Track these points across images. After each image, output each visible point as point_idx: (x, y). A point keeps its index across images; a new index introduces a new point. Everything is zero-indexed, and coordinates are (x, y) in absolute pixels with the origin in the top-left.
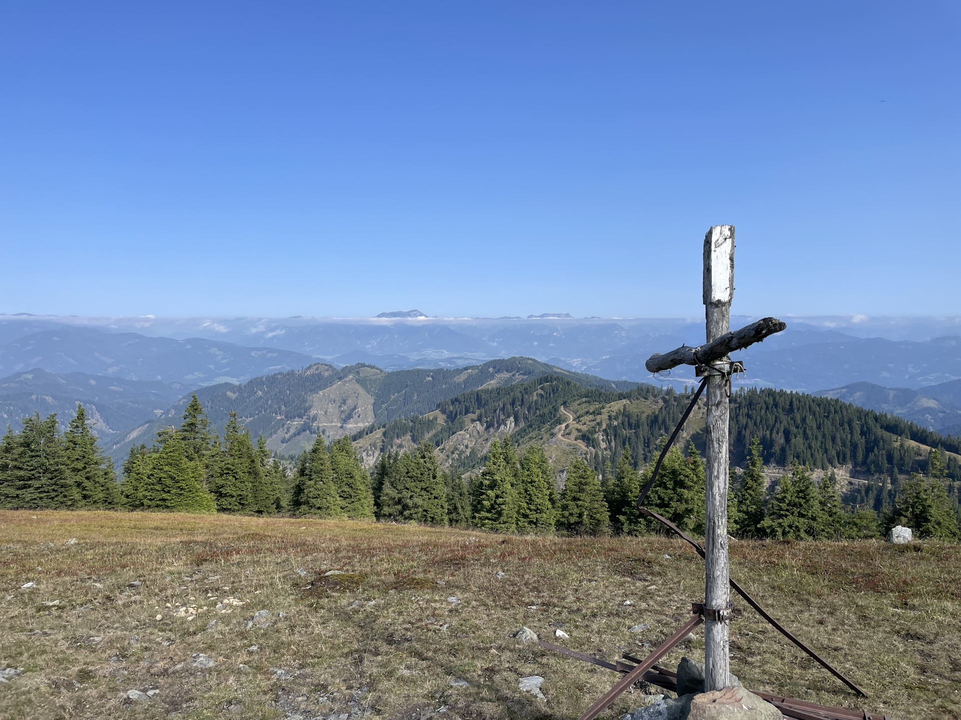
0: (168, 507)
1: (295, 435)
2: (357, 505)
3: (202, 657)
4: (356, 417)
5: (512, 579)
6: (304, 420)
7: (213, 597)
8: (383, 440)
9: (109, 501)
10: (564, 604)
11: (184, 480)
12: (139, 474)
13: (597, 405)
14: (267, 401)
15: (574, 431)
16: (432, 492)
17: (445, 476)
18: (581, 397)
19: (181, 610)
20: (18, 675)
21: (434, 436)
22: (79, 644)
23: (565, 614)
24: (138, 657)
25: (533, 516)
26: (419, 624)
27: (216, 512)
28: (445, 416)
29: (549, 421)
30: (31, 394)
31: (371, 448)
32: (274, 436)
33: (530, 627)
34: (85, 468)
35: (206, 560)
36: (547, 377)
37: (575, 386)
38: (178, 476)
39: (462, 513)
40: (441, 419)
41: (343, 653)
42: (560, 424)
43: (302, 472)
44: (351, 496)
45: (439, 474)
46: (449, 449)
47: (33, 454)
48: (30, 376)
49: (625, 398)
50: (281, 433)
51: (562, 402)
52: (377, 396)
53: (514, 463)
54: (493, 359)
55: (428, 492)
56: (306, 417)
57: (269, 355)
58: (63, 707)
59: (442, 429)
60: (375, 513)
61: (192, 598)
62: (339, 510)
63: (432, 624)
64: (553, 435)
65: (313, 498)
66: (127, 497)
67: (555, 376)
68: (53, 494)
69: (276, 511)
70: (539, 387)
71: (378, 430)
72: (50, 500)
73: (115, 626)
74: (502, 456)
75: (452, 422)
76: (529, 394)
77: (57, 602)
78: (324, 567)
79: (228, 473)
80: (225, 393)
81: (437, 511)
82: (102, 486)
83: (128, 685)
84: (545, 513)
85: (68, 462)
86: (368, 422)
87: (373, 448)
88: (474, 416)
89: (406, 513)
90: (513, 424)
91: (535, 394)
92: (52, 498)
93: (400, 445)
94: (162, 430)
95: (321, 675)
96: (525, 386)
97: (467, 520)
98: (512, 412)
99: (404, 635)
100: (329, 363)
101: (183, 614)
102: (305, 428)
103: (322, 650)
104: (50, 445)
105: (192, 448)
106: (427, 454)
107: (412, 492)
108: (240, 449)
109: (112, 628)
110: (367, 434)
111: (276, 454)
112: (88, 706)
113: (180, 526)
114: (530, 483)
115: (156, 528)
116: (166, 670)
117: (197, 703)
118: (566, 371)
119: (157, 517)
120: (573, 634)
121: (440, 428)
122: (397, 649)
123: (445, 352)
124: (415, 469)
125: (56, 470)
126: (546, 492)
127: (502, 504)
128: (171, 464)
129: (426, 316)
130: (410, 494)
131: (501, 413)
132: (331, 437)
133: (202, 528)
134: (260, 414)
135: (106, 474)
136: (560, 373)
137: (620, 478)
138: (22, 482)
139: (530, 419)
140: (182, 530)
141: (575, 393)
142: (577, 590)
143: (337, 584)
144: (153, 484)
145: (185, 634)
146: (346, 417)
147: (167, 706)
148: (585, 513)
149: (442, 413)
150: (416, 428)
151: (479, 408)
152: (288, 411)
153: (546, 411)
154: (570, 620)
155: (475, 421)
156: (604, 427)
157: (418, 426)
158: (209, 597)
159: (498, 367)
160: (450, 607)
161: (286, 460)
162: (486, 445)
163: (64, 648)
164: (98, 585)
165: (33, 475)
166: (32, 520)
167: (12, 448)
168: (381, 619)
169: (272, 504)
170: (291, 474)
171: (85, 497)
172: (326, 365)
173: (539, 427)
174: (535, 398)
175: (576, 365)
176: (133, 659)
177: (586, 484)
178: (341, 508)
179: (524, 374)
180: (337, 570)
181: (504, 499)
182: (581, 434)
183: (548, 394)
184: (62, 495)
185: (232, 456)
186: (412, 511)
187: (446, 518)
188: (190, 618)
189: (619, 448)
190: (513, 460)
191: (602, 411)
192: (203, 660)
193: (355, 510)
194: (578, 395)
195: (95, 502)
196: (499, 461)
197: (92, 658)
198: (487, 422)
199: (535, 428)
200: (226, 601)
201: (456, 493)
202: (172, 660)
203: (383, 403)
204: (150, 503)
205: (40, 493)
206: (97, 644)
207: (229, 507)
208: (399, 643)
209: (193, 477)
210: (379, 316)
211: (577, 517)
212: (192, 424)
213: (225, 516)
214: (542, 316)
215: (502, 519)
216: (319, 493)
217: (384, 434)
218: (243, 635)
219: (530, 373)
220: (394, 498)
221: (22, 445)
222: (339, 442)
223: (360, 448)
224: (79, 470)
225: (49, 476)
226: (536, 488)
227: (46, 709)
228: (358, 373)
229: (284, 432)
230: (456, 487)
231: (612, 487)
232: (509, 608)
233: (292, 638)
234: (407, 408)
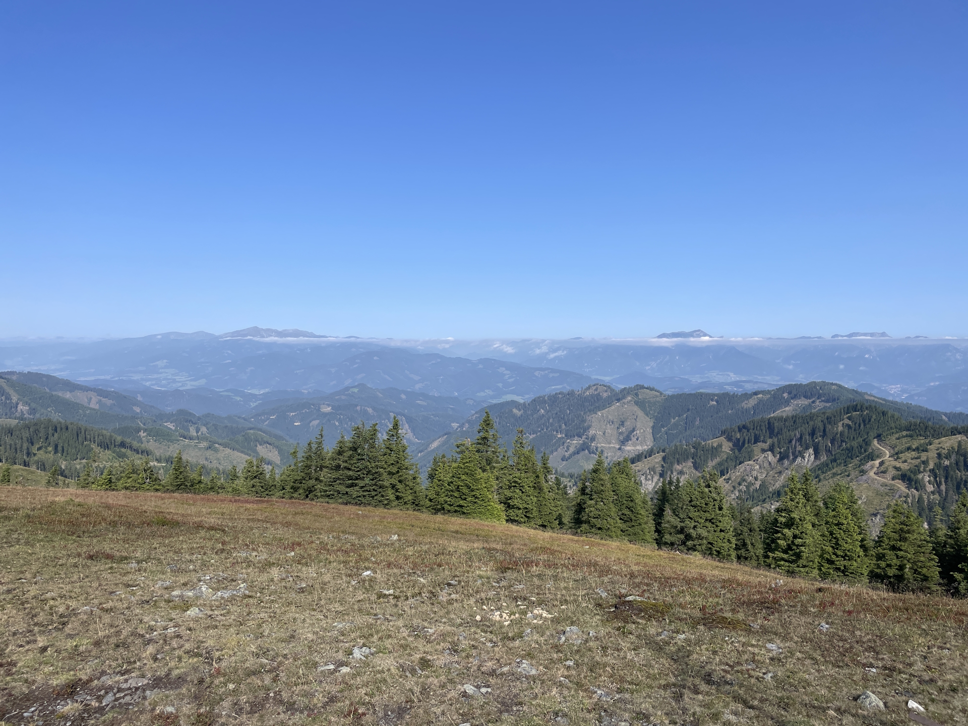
0: (464, 513)
1: (574, 454)
2: (637, 529)
3: (525, 664)
4: (634, 439)
5: (840, 633)
6: (583, 439)
7: (522, 605)
8: (662, 465)
9: (416, 503)
10: (911, 671)
11: (478, 490)
12: (440, 480)
13: (922, 441)
14: (548, 420)
15: (891, 469)
16: (718, 524)
17: (731, 508)
18: (901, 430)
19: (496, 614)
20: (372, 654)
21: (719, 464)
22: (416, 633)
23: (915, 684)
24: (468, 654)
25: (841, 563)
26: (739, 668)
27: (504, 522)
28: (731, 444)
29: (858, 456)
30: (357, 406)
31: (650, 472)
32: (555, 453)
33: (874, 693)
34: (398, 472)
35: (509, 568)
36: (857, 405)
37: (893, 416)
38: (473, 485)
39: (752, 550)
40: (727, 447)
41: (660, 685)
42: (872, 460)
43: (583, 491)
44: (631, 520)
45: (725, 506)
46: (735, 480)
47: (359, 457)
48: (356, 390)
49: (960, 433)
50: (561, 451)
51: (876, 435)
52: (656, 420)
53: (816, 501)
54: (787, 383)
55: (713, 523)
56: (585, 436)
57: (551, 375)
58: (411, 690)
59: (727, 458)
60: (656, 539)
61: (504, 604)
62: (619, 532)
63: (754, 670)
64: (863, 472)
65: (594, 518)
66: (431, 500)
67: (867, 404)
68: (373, 493)
69: (559, 527)
70: (845, 417)
71: (657, 455)
72: (371, 499)
73: (444, 620)
74: (801, 492)
75: (740, 450)
76: (833, 423)
77: (391, 592)
78: (623, 591)
79: (515, 486)
80: (512, 410)
81: (723, 545)
82: (411, 489)
83: (463, 678)
84: (855, 561)
85: (386, 466)
86: (647, 445)
87: (652, 473)
88: (765, 446)
89: (690, 543)
90: (813, 457)
91: (840, 424)
92: (373, 497)
93: (681, 472)
94: (459, 442)
95: (642, 703)
96: (827, 415)
97: (758, 559)
98: (811, 443)
99: (723, 677)
100: (608, 384)
101: (498, 618)
102: (584, 447)
103: (638, 677)
104: (372, 450)
105: (484, 461)
106: (712, 484)
107: (695, 522)
108: (525, 464)
109: (441, 622)
110: (646, 458)
111: (556, 471)
112: (432, 693)
113: (476, 532)
114: (837, 525)
115: (457, 532)
116: (494, 671)
117: (525, 708)
118: (881, 399)
119: (456, 522)
120: (930, 708)
121: (725, 456)
122: (717, 690)
123: (732, 375)
124: (699, 498)
125: (376, 473)
126: (856, 538)
127: (801, 546)
128: (467, 474)
129: (710, 337)
130: (693, 524)
131: (797, 444)
132: (609, 458)
133: (495, 537)
134: (542, 431)
135: (414, 478)
136: (873, 401)
137: (954, 528)
138: (350, 481)
139: (833, 453)
140: (477, 536)
141: (893, 425)
142: (925, 657)
143: (641, 611)
144: (452, 491)
145: (505, 638)
146: (624, 439)
147: (499, 706)
148: (908, 566)
149: (728, 441)
150: (699, 454)
151: (771, 437)
152: (568, 430)
153: (855, 444)
154: (923, 691)
155: (766, 451)
156: (931, 466)
157: (700, 453)
158: (519, 605)
159: (794, 392)
160: (771, 655)
161: (566, 477)
162: (780, 479)
163: (405, 634)
164: (422, 580)
165: (359, 476)
166: (358, 514)
167: (343, 452)
168: (695, 656)
169: (555, 520)
170: (572, 492)
171: (398, 498)
172: (605, 386)
173: (845, 462)
174: (840, 428)
175: (895, 392)
176: (464, 654)
177: (908, 532)
178: (621, 530)
179: (827, 401)
180: (638, 596)
181: (804, 541)
182: (900, 473)
183: (857, 425)
184: (380, 495)
185: (519, 470)
186: (696, 542)
187: (734, 554)
188: (506, 623)
189: (951, 492)
190: (815, 498)
191: (928, 447)
192: (526, 667)
193: (635, 534)
194: (896, 428)
195: (405, 503)
196: (798, 497)
197: (428, 648)
198: (780, 453)
199: (841, 463)
200: (536, 612)
201: (745, 528)
202: (499, 662)
203: (663, 426)
204: (449, 508)
205: (363, 491)
206: (430, 636)
207: (516, 519)
208: (719, 685)
209: (485, 487)
210: (660, 337)
211: (896, 569)
212: (485, 438)
213: (514, 527)
214: (850, 335)
215: (801, 562)
216: (600, 513)
217: (664, 459)
218: (557, 648)
219: (834, 400)
220: (677, 527)
221: (351, 449)
222: (619, 464)
223: (639, 471)
224: (394, 474)
225: (371, 477)
226: (844, 531)
227: (397, 690)
228: (637, 395)
229: (564, 450)
230: (746, 521)
231: (944, 538)
232: (842, 667)
233: (605, 659)
234: (688, 433)
